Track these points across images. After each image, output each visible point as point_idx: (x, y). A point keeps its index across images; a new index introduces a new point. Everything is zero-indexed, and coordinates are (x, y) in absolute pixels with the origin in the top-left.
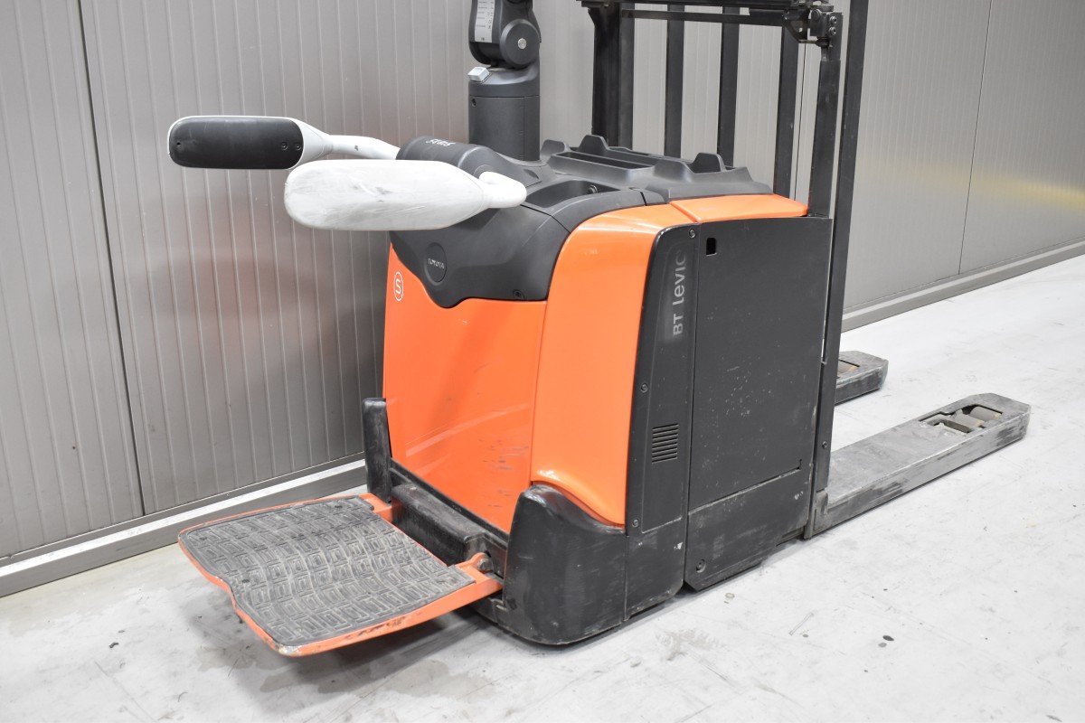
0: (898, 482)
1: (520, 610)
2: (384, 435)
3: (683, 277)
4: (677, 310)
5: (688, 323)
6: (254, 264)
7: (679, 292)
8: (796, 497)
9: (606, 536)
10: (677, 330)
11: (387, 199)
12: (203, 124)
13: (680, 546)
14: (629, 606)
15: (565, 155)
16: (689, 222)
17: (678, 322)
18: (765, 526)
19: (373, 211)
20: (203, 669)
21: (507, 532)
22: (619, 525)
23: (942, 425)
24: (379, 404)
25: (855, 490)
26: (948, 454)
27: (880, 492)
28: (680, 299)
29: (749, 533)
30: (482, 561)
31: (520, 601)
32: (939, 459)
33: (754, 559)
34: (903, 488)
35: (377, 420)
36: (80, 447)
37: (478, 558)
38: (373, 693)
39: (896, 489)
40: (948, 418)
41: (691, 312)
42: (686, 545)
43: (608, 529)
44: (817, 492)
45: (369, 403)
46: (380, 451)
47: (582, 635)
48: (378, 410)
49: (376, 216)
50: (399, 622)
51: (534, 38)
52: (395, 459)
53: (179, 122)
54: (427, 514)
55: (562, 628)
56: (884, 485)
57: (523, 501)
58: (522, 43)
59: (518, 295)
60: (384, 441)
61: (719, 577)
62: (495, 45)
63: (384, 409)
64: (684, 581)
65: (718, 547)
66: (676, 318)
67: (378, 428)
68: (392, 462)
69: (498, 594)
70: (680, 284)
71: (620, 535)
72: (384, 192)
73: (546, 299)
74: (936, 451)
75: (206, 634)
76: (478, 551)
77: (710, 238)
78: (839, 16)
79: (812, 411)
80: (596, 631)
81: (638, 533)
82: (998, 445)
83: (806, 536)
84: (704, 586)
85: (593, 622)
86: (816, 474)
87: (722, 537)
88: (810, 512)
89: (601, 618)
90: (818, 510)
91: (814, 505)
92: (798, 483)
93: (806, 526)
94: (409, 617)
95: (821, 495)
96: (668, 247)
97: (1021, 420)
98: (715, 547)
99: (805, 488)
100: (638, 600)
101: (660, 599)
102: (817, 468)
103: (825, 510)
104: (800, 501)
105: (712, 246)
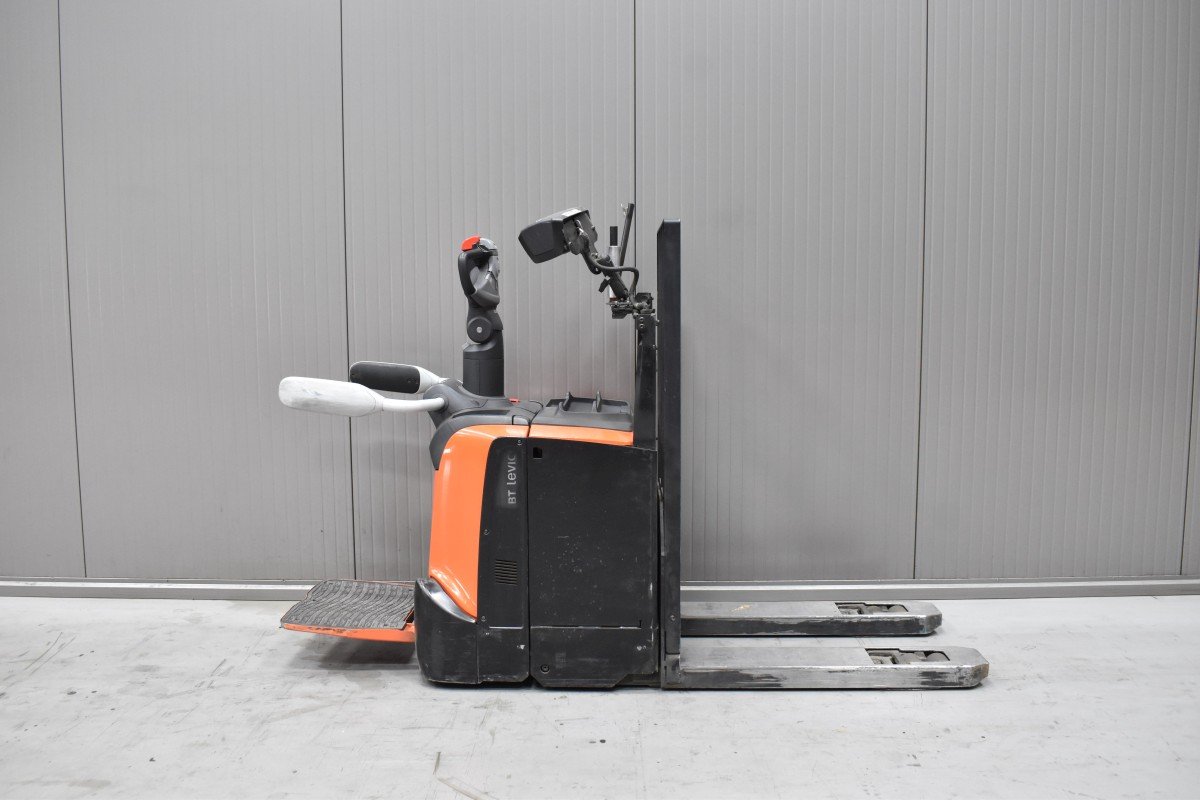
3: (514, 469)
4: (511, 488)
7: (512, 478)
8: (639, 648)
9: (458, 620)
10: (512, 502)
13: (522, 647)
14: (482, 673)
17: (512, 496)
18: (607, 660)
19: (313, 402)
22: (472, 617)
25: (721, 666)
27: (749, 677)
28: (512, 481)
29: (590, 660)
32: (830, 672)
33: (598, 682)
34: (782, 682)
39: (772, 681)
41: (524, 489)
42: (529, 646)
43: (465, 617)
44: (667, 654)
56: (755, 674)
61: (563, 684)
64: (530, 676)
66: (510, 493)
70: (512, 472)
71: (472, 623)
72: (318, 395)
77: (535, 449)
79: (648, 586)
80: (454, 680)
81: (486, 626)
82: (923, 683)
83: (662, 685)
84: (548, 684)
85: (452, 674)
86: (662, 638)
87: (563, 654)
88: (660, 665)
89: (458, 673)
90: (669, 669)
91: (663, 663)
92: (639, 637)
93: (657, 675)
94: (348, 631)
95: (671, 658)
96: (501, 449)
97: (960, 670)
98: (557, 660)
99: (649, 645)
100: (489, 673)
101: (507, 679)
102: (662, 632)
103: (677, 671)
104: (645, 654)
105: (537, 453)
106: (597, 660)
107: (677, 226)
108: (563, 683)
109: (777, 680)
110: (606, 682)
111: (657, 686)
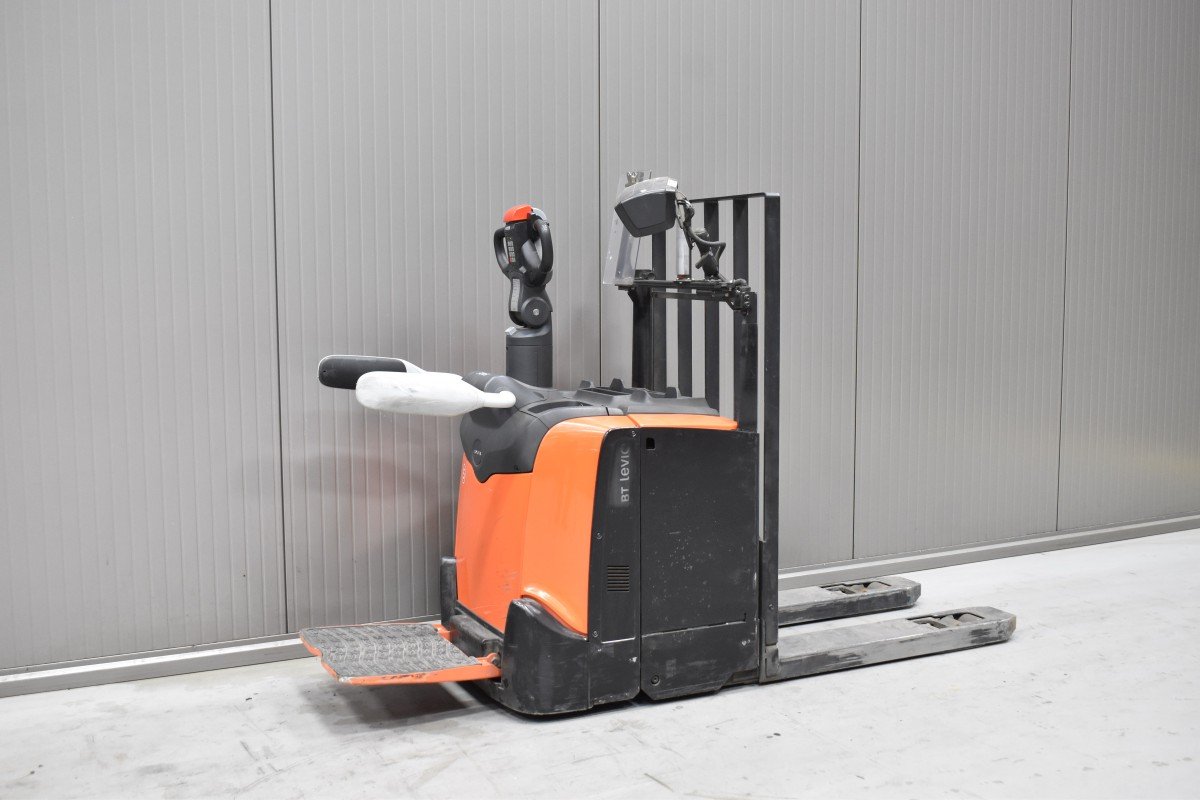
0: (856, 653)
1: (510, 687)
2: (453, 583)
3: (627, 463)
4: (624, 484)
5: (632, 494)
6: (394, 466)
7: (625, 473)
8: (744, 643)
9: (569, 639)
10: (625, 499)
11: (415, 395)
12: (341, 360)
13: (634, 659)
14: (592, 696)
15: (590, 390)
16: (633, 426)
17: (625, 493)
18: (715, 661)
19: (406, 401)
20: (301, 713)
21: (503, 631)
22: (584, 634)
23: (928, 625)
24: (451, 561)
25: (812, 652)
26: (912, 640)
27: (836, 659)
28: (626, 477)
29: (699, 663)
30: (494, 658)
31: (510, 681)
32: (901, 642)
33: (706, 686)
34: (863, 659)
35: (449, 571)
36: (248, 576)
37: (492, 656)
38: (404, 731)
39: (854, 660)
40: (936, 620)
41: (636, 487)
42: (640, 659)
43: (574, 635)
44: (767, 645)
45: (445, 560)
46: (450, 595)
47: (552, 710)
48: (451, 565)
49: (408, 404)
50: (421, 676)
51: (547, 309)
52: (459, 601)
53: (326, 358)
54: (466, 629)
55: (537, 701)
56: (840, 654)
57: (513, 607)
58: (536, 312)
59: (517, 470)
60: (453, 587)
62: (519, 313)
63: (454, 565)
64: (641, 690)
65: (671, 668)
66: (623, 490)
67: (449, 578)
68: (457, 603)
69: (497, 679)
70: (626, 467)
71: (583, 641)
73: (531, 471)
74: (902, 635)
75: (309, 699)
76: (493, 651)
77: (650, 438)
78: (754, 296)
79: (752, 576)
80: (564, 710)
81: (598, 642)
82: (973, 642)
83: (761, 681)
84: (659, 697)
85: (562, 702)
86: (764, 629)
87: (674, 661)
88: (760, 659)
89: (568, 701)
90: (769, 660)
91: (764, 656)
92: (744, 632)
93: (757, 670)
94: (428, 674)
95: (770, 649)
96: (614, 441)
97: (999, 624)
98: (668, 668)
99: (753, 638)
100: (600, 694)
101: (619, 698)
102: (764, 624)
103: (776, 662)
104: (749, 648)
105: (650, 443)
106: (705, 662)
107: (777, 199)
108: (674, 693)
109: (859, 657)
110: (714, 684)
111: (758, 683)
